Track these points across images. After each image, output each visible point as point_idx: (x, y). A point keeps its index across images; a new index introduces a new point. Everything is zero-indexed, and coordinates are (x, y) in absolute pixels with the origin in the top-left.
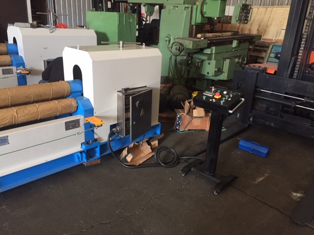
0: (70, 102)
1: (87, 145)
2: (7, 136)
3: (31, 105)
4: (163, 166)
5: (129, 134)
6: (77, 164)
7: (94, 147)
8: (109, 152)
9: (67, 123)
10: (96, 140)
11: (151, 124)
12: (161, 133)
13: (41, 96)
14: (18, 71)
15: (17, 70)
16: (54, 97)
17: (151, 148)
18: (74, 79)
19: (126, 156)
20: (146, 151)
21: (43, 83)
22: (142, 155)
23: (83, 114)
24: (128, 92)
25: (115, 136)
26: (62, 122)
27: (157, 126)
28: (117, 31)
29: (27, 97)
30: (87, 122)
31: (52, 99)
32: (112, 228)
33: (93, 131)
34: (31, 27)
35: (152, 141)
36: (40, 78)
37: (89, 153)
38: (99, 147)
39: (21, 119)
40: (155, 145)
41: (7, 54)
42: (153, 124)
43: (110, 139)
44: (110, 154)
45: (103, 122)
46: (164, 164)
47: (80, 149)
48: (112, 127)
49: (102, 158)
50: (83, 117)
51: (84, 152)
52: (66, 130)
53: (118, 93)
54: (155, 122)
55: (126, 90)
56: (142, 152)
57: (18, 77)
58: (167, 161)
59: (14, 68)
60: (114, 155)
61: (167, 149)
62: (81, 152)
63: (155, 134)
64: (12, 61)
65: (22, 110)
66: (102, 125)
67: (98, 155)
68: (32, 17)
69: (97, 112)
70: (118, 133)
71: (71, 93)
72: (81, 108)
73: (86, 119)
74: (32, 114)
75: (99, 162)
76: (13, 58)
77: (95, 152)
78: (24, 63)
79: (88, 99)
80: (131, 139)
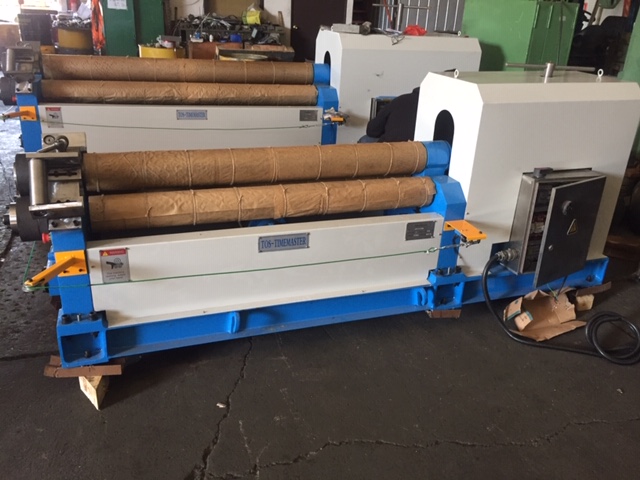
0: (422, 184)
1: (440, 277)
2: (309, 234)
3: (353, 182)
4: (602, 357)
5: (534, 270)
6: (415, 309)
7: (453, 282)
8: (481, 298)
9: (410, 226)
10: (458, 269)
11: (586, 256)
12: (604, 281)
13: (372, 167)
14: (326, 117)
15: (324, 113)
16: (393, 171)
17: (576, 310)
18: (435, 138)
19: (517, 315)
20: (563, 315)
21: (367, 142)
22: (552, 321)
23: (444, 213)
24: (548, 177)
25: (499, 267)
26: (403, 221)
27: (598, 263)
28: (528, 43)
29: (348, 165)
30: (449, 229)
31: (390, 176)
32: (478, 459)
33: (456, 251)
34: (360, 33)
35: (581, 295)
36: (363, 132)
37: (441, 293)
38: (462, 285)
39: (334, 206)
40: (584, 304)
41: (310, 82)
42: (590, 257)
43: (489, 273)
44: (483, 304)
45: (483, 235)
46: (605, 351)
47: (427, 283)
48: (497, 247)
49: (464, 308)
50: (443, 219)
51: (431, 288)
52: (407, 239)
53: (525, 177)
54: (596, 253)
55: (545, 172)
56: (552, 314)
57: (324, 127)
58: (615, 349)
59: (319, 110)
60: (490, 307)
61: (620, 319)
62: (427, 288)
63: (591, 279)
64: (317, 97)
65: (337, 190)
66: (479, 241)
67: (457, 300)
68: (354, 14)
69: (471, 213)
70: (506, 262)
71: (426, 167)
72: (441, 198)
73: (448, 223)
74: (353, 199)
75: (457, 315)
76: (320, 90)
77: (452, 294)
78: (337, 102)
79: (458, 184)
80: (535, 282)
